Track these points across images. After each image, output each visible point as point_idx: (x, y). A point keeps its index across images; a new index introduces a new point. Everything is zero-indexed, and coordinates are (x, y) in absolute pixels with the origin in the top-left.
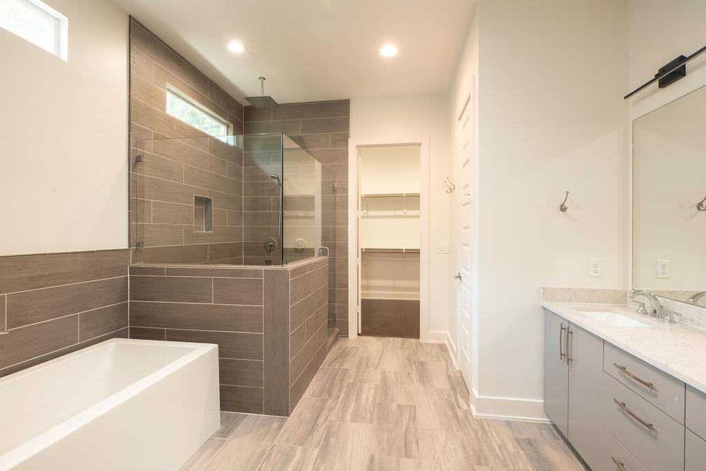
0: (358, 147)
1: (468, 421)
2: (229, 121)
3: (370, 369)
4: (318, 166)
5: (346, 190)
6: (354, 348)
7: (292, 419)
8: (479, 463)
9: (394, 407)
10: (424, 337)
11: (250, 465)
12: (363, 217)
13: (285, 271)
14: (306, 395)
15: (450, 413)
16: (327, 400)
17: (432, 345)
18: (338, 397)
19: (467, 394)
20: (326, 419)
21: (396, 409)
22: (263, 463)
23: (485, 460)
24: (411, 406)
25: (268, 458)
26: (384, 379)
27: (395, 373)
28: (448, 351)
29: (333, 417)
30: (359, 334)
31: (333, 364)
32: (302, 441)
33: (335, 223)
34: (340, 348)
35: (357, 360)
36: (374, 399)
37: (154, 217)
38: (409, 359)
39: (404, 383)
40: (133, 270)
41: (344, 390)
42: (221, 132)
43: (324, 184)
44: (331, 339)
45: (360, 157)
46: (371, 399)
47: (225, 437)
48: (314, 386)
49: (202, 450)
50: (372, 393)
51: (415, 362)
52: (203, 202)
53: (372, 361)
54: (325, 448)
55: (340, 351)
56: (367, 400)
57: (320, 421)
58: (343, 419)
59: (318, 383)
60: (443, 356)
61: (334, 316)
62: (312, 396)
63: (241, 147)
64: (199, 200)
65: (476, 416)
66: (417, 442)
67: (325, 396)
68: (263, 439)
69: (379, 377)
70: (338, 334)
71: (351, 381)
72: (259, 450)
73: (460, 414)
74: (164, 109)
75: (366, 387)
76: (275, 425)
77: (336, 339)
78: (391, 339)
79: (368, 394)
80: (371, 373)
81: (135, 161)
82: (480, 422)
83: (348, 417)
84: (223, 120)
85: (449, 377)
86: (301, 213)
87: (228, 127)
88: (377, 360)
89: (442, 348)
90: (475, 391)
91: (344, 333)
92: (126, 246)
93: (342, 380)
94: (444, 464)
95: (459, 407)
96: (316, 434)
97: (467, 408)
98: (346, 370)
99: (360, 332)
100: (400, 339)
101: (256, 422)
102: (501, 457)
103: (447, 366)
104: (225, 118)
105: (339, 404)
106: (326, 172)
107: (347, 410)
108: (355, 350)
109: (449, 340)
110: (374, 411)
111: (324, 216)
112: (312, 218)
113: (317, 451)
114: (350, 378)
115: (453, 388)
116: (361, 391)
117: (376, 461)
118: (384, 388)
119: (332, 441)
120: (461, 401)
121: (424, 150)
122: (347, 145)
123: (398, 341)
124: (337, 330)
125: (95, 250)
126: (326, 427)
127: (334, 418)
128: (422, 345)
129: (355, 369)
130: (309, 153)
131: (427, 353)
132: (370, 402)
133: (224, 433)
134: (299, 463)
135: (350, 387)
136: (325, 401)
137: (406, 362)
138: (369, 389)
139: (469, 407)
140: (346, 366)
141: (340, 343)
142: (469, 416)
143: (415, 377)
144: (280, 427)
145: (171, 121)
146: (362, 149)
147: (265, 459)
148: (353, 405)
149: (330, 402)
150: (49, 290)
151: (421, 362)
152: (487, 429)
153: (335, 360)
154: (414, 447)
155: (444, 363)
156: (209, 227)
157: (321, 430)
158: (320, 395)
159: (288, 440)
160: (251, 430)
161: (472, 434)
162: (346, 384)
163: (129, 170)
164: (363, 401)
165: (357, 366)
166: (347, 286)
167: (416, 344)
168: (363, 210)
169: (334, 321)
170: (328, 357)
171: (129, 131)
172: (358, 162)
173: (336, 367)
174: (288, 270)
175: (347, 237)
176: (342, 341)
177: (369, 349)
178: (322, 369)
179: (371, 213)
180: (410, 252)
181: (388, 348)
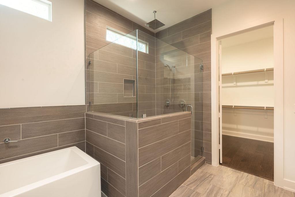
2: (146, 41)
4: (192, 57)
5: (209, 68)
6: (212, 174)
12: (223, 87)
13: (135, 124)
30: (220, 164)
31: (191, 185)
33: (202, 90)
34: (202, 172)
35: (211, 186)
37: (99, 90)
40: (87, 115)
42: (143, 48)
43: (196, 67)
44: (196, 164)
45: (221, 46)
55: (202, 175)
64: (126, 81)
70: (204, 160)
74: (105, 38)
77: (203, 164)
78: (246, 174)
81: (89, 64)
84: (144, 42)
86: (182, 87)
87: (146, 45)
88: (227, 193)
91: (209, 160)
92: (84, 104)
99: (221, 162)
100: (254, 176)
104: (144, 40)
106: (197, 59)
108: (212, 176)
111: (196, 85)
112: (189, 89)
123: (251, 178)
124: (204, 158)
125: (66, 105)
141: (205, 168)
145: (108, 43)
150: (43, 122)
163: (85, 68)
165: (208, 192)
166: (211, 131)
167: (269, 186)
168: (223, 83)
169: (202, 152)
170: (192, 177)
171: (85, 50)
172: (219, 49)
173: (192, 189)
174: (137, 122)
175: (210, 99)
176: (207, 166)
177: (224, 179)
178: (182, 187)
179: (239, 84)
180: (271, 110)
181: (240, 183)
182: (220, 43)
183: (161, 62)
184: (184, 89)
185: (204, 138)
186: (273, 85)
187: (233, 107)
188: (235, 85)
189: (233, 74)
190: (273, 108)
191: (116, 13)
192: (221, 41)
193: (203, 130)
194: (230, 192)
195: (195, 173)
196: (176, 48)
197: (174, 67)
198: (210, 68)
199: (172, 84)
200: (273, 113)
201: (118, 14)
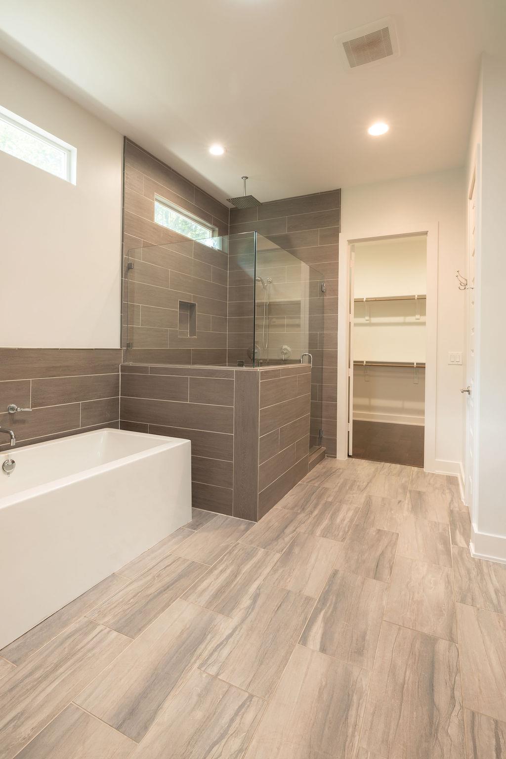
0: (350, 242)
1: (462, 559)
2: (214, 224)
3: (354, 492)
4: (305, 268)
5: (335, 291)
6: (340, 469)
7: (258, 525)
8: (463, 601)
9: (372, 531)
10: (428, 468)
11: (213, 555)
12: (356, 325)
13: (256, 373)
14: (279, 506)
15: (440, 547)
16: (299, 514)
17: (438, 476)
18: (312, 512)
19: (467, 534)
20: (295, 530)
21: (374, 534)
22: (225, 555)
23: (472, 599)
24: (393, 533)
25: (230, 553)
26: (368, 503)
27: (383, 499)
28: (458, 485)
29: (302, 529)
30: (349, 456)
31: (313, 482)
32: (266, 545)
33: (323, 329)
34: (324, 467)
35: (342, 480)
36: (351, 521)
37: (142, 321)
38: (404, 488)
39: (391, 509)
40: (124, 369)
41: (320, 507)
42: (206, 237)
43: (312, 286)
44: (315, 456)
45: (353, 254)
46: (347, 520)
47: (194, 529)
48: (289, 498)
49: (173, 536)
50: (350, 514)
51: (410, 492)
52: (187, 308)
53: (358, 484)
54: (287, 555)
55: (324, 470)
56: (343, 520)
57: (288, 531)
58: (312, 532)
59: (293, 496)
60: (450, 489)
61: (320, 432)
62: (284, 507)
63: (227, 251)
64: (183, 305)
65: (474, 555)
66: (391, 568)
67: (298, 510)
68: (228, 537)
69: (363, 500)
70: (324, 452)
71: (330, 500)
72: (223, 544)
73: (454, 550)
74: (152, 219)
75: (345, 507)
76: (242, 527)
77: (322, 458)
78: (388, 464)
79: (346, 515)
80: (354, 495)
81: (127, 268)
82: (479, 564)
83: (318, 532)
84: (209, 225)
85: (451, 512)
86: (286, 321)
87: (213, 231)
88: (365, 484)
89: (452, 481)
90: (475, 526)
91: (332, 452)
92: (118, 347)
93: (320, 497)
94: (418, 593)
95: (455, 543)
96: (280, 541)
97: (466, 546)
98: (326, 489)
99: (351, 454)
100: (398, 466)
101: (224, 522)
102: (495, 601)
103: (452, 500)
104: (210, 223)
105: (310, 520)
106: (313, 272)
107: (318, 526)
108: (341, 471)
109: (460, 473)
110: (349, 530)
111: (311, 320)
112: (298, 326)
113: (278, 556)
114: (329, 496)
115: (453, 523)
116: (338, 510)
117: (340, 575)
118: (367, 510)
119: (296, 550)
120: (459, 538)
121: (431, 239)
122: (337, 241)
124: (324, 448)
126: (293, 537)
127: (303, 531)
128: (425, 475)
129: (336, 489)
130: (293, 253)
131: (429, 484)
132: (345, 522)
133: (195, 525)
134: (258, 562)
135: (328, 505)
136: (297, 514)
137: (400, 491)
138: (349, 510)
139: (468, 545)
140: (327, 485)
141: (327, 463)
142: (465, 555)
143: (407, 504)
144: (247, 529)
145: (158, 229)
146: (356, 244)
147: (227, 553)
148: (325, 523)
149: (301, 516)
151: (419, 493)
152: (485, 570)
153: (316, 478)
154: (387, 571)
155: (448, 496)
156: (193, 333)
157: (287, 539)
158: (293, 508)
159: (252, 542)
160: (219, 528)
161: (463, 572)
162: (323, 502)
163: (122, 277)
164: (338, 520)
165: (340, 487)
166: (335, 399)
167: (418, 473)
168: (356, 316)
169: (321, 438)
170: (310, 475)
171: (123, 241)
172: (351, 257)
173: (316, 485)
174: (259, 370)
175: (336, 344)
176: (329, 460)
177: (359, 472)
178: (299, 485)
179: (375, 320)
180: (421, 367)
181: (381, 473)
182: (353, 249)
183: (240, 268)
184: (288, 326)
185: (324, 413)
186: (425, 323)
187: (365, 363)
188: (368, 322)
189: (364, 300)
190: (424, 364)
191: (170, 168)
192: (353, 246)
193: (322, 398)
194: (368, 483)
195: (314, 470)
196: (277, 247)
197: (271, 282)
198: (337, 290)
199: (266, 315)
200: (424, 373)
201: (173, 170)
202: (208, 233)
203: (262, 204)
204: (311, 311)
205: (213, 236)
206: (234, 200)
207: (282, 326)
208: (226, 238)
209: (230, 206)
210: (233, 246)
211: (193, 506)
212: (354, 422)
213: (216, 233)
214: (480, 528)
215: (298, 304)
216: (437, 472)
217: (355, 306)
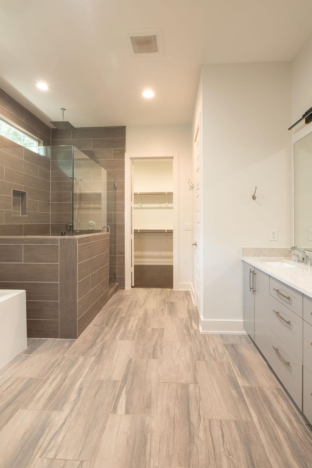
0: (131, 158)
1: (196, 336)
2: (40, 138)
3: (137, 308)
4: (104, 172)
5: (123, 188)
6: (127, 295)
7: (78, 341)
8: (199, 359)
9: (149, 330)
10: (175, 288)
11: (46, 369)
12: (135, 208)
13: (74, 240)
14: (91, 325)
15: (185, 331)
16: (105, 327)
17: (180, 292)
18: (113, 325)
19: (197, 321)
20: (103, 339)
21: (150, 331)
22: (55, 367)
23: (203, 357)
24: (161, 329)
25: (59, 364)
26: (146, 314)
27: (154, 310)
28: (190, 295)
29: (107, 338)
30: (132, 287)
31: (112, 306)
32: (84, 353)
33: (115, 210)
34: (118, 296)
35: (129, 303)
36: (137, 326)
38: (164, 301)
39: (159, 315)
41: (117, 321)
43: (108, 184)
44: (112, 290)
45: (133, 166)
46: (135, 326)
47: (30, 354)
48: (97, 320)
49: (12, 363)
50: (136, 322)
51: (168, 303)
52: (19, 195)
53: (139, 303)
54: (99, 358)
55: (118, 297)
56: (132, 327)
57: (98, 341)
58: (114, 338)
59: (100, 317)
60: (187, 298)
61: (115, 274)
62: (95, 325)
63: (49, 156)
64: (16, 193)
65: (201, 332)
66: (162, 350)
67: (104, 326)
68: (57, 354)
69: (142, 312)
70: (118, 287)
71: (123, 315)
72: (54, 360)
73: (192, 332)
75: (132, 319)
76: (67, 344)
77: (116, 290)
78: (154, 289)
79: (133, 323)
80: (137, 310)
82: (204, 336)
83: (118, 337)
84: (35, 137)
85: (189, 311)
86: (92, 206)
87: (39, 142)
88: (143, 302)
89: (187, 293)
90: (201, 317)
91: (122, 286)
93: (117, 315)
94: (177, 361)
95: (192, 328)
96: (94, 348)
97: (197, 328)
98: (121, 309)
99: (133, 285)
100: (160, 289)
101: (53, 343)
102: (213, 355)
103: (189, 304)
105: (112, 330)
106: (109, 175)
107: (117, 333)
108: (128, 296)
109: (191, 288)
110: (136, 332)
111: (108, 205)
112: (100, 208)
113: (93, 358)
114: (123, 313)
115: (190, 317)
116: (128, 321)
117: (133, 361)
118: (145, 318)
119: (105, 352)
120: (194, 325)
121: (175, 161)
122: (124, 157)
123: (158, 290)
124: (117, 284)
126: (101, 344)
127: (108, 339)
128: (174, 292)
129: (127, 308)
130: (96, 162)
131: (177, 297)
132: (134, 328)
133: (30, 351)
134: (80, 366)
135: (122, 319)
136: (103, 328)
137: (162, 303)
138: (135, 320)
139: (198, 327)
140: (121, 306)
141: (120, 293)
142: (197, 333)
143: (166, 311)
144: (70, 346)
146: (135, 160)
147: (57, 365)
148: (122, 330)
149: (106, 329)
151: (172, 303)
152: (208, 340)
153: (113, 304)
154: (159, 352)
155: (187, 303)
156: (24, 212)
157: (98, 346)
158: (101, 325)
159: (74, 353)
160: (49, 349)
161: (198, 343)
162: (119, 317)
164: (129, 327)
165: (128, 306)
166: (124, 253)
167: (170, 291)
168: (135, 203)
169: (115, 278)
170: (109, 302)
172: (132, 169)
173: (114, 307)
174: (77, 238)
175: (124, 220)
176: (120, 291)
177: (138, 296)
178: (104, 309)
179: (144, 206)
180: (170, 232)
181: (151, 295)
182: (133, 163)
183: (60, 169)
184: (93, 208)
185: (117, 263)
186: (172, 208)
187: (139, 231)
188: (140, 207)
189: (138, 194)
190: (173, 230)
191: (4, 92)
192: (133, 161)
193: (115, 253)
194: (145, 301)
195: (112, 298)
197: (81, 180)
198: (124, 187)
199: (78, 201)
200: (172, 236)
201: (6, 94)
202: (36, 143)
203: (75, 128)
204: (108, 199)
205: (39, 146)
206: (54, 123)
207: (90, 208)
208: (49, 148)
209: (52, 126)
210: (54, 154)
211: (28, 337)
212: (135, 266)
213: (42, 144)
214: (204, 317)
215: (99, 195)
216: (181, 290)
217: (134, 197)
